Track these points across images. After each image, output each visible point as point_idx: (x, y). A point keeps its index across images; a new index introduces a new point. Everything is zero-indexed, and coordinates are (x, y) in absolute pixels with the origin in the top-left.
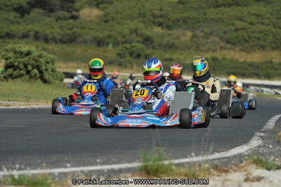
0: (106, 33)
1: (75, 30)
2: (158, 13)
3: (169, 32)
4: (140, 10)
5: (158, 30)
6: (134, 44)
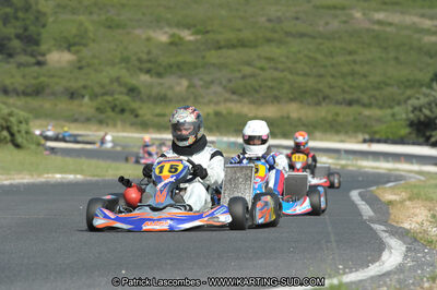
0: (81, 83)
1: (42, 79)
2: (144, 57)
4: (122, 53)
5: (145, 78)
6: (116, 96)
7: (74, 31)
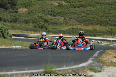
0: (29, 18)
1: (17, 17)
2: (50, 10)
3: (55, 18)
4: (43, 9)
5: (50, 17)
6: (40, 23)
7: (27, 1)
